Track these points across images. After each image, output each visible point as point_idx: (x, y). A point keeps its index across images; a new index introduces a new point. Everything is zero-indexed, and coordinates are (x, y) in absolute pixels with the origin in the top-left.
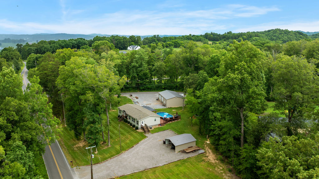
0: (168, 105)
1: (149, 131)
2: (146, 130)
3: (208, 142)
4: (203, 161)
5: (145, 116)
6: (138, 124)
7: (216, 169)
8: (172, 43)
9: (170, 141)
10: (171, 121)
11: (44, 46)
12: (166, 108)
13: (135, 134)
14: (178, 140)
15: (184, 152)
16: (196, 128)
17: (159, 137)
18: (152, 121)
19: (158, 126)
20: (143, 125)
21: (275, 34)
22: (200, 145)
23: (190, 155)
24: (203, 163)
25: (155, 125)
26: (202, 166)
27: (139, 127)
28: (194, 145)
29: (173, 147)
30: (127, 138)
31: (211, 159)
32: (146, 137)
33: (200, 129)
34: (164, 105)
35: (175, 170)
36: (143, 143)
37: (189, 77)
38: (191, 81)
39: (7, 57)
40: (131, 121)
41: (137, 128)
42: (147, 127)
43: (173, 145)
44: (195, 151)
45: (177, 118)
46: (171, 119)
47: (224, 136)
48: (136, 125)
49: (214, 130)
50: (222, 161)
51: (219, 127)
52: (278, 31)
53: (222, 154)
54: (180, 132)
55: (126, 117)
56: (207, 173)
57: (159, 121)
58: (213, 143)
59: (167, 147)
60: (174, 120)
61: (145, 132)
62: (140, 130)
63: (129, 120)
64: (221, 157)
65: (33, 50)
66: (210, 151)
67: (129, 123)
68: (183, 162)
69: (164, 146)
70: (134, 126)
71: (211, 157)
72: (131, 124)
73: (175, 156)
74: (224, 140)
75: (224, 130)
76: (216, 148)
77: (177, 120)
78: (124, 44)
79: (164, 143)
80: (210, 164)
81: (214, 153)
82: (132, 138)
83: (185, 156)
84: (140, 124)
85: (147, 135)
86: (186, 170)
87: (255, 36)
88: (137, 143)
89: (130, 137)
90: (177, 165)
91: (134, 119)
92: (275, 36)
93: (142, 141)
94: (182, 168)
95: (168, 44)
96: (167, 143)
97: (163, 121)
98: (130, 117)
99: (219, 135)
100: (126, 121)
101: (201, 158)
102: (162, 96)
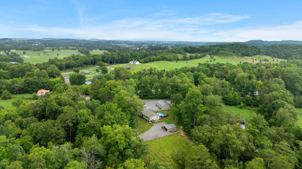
0: (162, 109)
1: (154, 123)
2: (153, 122)
3: (181, 128)
4: (179, 135)
5: (152, 115)
6: (149, 119)
7: (184, 138)
8: (160, 57)
9: (165, 127)
10: (164, 117)
11: (71, 62)
12: (161, 110)
13: (148, 124)
14: (168, 127)
15: (171, 132)
16: (176, 121)
17: (159, 125)
18: (155, 118)
19: (158, 120)
20: (152, 120)
21: (236, 48)
22: (178, 129)
23: (174, 133)
24: (179, 136)
25: (157, 120)
26: (178, 137)
27: (150, 121)
28: (175, 129)
29: (166, 130)
30: (145, 126)
31: (182, 134)
32: (153, 125)
33: (178, 122)
34: (160, 109)
35: (168, 138)
36: (152, 128)
37: (173, 95)
38: (174, 98)
39: (53, 73)
40: (145, 118)
41: (149, 121)
42: (153, 121)
43: (166, 129)
44: (176, 131)
45: (167, 116)
46: (165, 117)
47: (187, 125)
48: (148, 120)
49: (184, 122)
50: (187, 135)
51: (186, 121)
52: (239, 46)
53: (187, 132)
54: (169, 123)
55: (142, 115)
56: (180, 139)
57: (159, 118)
58: (183, 128)
59: (164, 130)
60: (166, 117)
61: (153, 123)
62: (150, 122)
63: (144, 117)
64: (186, 133)
65: (64, 65)
66: (182, 131)
67: (144, 118)
68: (171, 135)
69: (162, 129)
70: (147, 120)
71: (182, 133)
72: (145, 119)
73: (167, 133)
74: (187, 127)
75: (187, 123)
76: (184, 130)
77: (167, 117)
78: (127, 59)
79: (162, 128)
80: (181, 136)
81: (183, 132)
82: (147, 126)
83: (172, 133)
84: (150, 119)
85: (154, 124)
86: (172, 139)
87: (222, 50)
88: (150, 128)
89: (146, 125)
90: (168, 137)
91: (147, 117)
92: (236, 49)
93: (152, 127)
94: (170, 138)
95: (157, 58)
96: (163, 128)
97: (160, 118)
98: (144, 116)
99: (186, 125)
100: (143, 118)
101: (178, 134)
102: (158, 104)
